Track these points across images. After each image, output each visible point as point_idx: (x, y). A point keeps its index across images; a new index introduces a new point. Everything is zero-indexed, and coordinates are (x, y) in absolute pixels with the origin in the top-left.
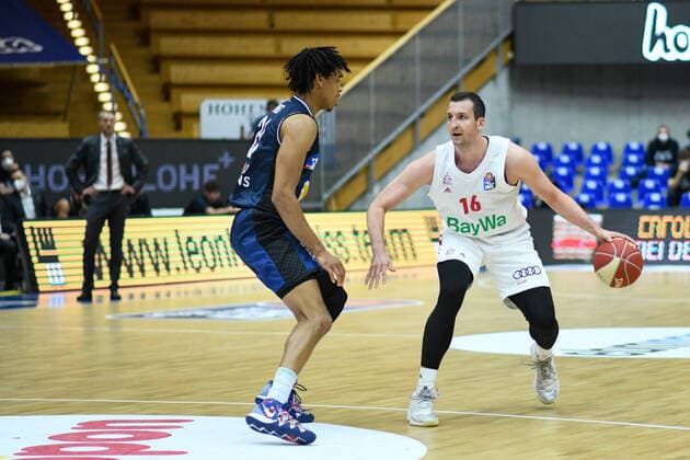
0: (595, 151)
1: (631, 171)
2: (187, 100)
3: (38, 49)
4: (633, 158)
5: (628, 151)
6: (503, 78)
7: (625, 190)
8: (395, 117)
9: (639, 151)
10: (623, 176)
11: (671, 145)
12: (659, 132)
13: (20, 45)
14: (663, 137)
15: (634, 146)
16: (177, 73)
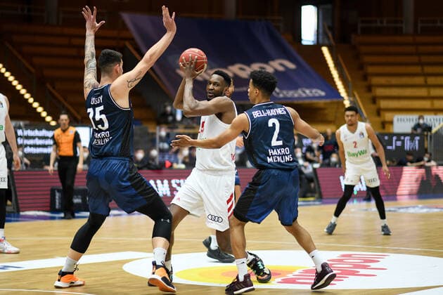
2: (388, 116)
3: (323, 94)
13: (316, 92)
16: (384, 104)
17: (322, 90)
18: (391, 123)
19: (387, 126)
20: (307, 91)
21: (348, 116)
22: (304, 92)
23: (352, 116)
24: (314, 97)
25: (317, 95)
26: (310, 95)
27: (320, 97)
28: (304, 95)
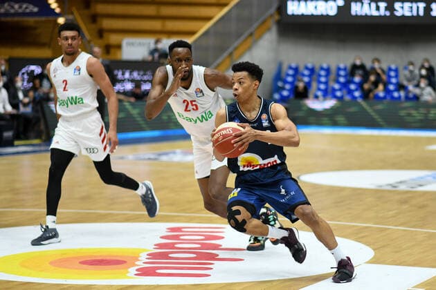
0: (322, 69)
1: (342, 80)
2: (113, 39)
3: (36, 10)
4: (342, 73)
5: (339, 69)
6: (274, 29)
7: (340, 90)
8: (222, 50)
9: (345, 69)
10: (338, 82)
11: (362, 67)
12: (355, 59)
13: (26, 8)
14: (358, 62)
15: (342, 66)
16: (107, 24)
17: (35, 5)
18: (119, 47)
19: (112, 51)
20: (16, 6)
21: (67, 38)
22: (13, 7)
23: (73, 38)
24: (24, 14)
25: (28, 11)
26: (20, 11)
27: (32, 14)
28: (12, 11)
